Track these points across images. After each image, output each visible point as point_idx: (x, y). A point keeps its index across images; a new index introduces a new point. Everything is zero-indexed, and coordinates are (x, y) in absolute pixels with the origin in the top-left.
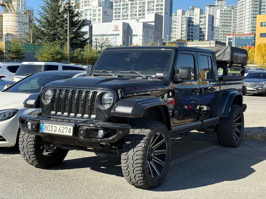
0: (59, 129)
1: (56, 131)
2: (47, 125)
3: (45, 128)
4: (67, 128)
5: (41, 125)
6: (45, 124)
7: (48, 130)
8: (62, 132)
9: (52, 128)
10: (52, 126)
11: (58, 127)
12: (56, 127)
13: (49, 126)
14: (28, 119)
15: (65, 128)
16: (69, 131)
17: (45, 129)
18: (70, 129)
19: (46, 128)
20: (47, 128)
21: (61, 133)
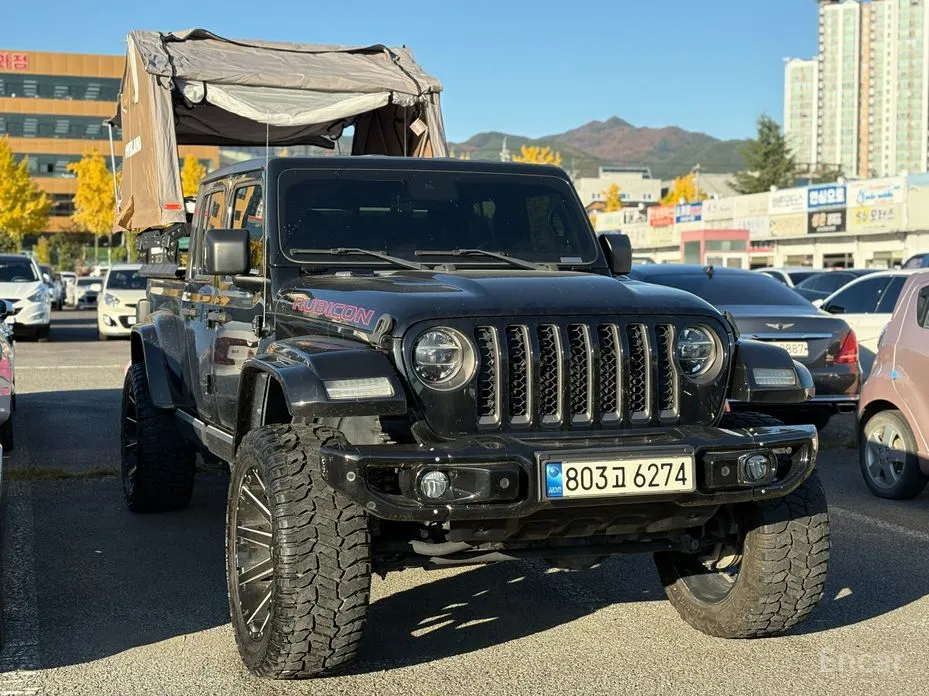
0: (638, 474)
1: (623, 485)
2: (579, 466)
3: (570, 479)
4: (671, 465)
5: (550, 469)
6: (565, 466)
7: (587, 485)
8: (651, 485)
9: (602, 475)
10: (604, 468)
11: (631, 465)
12: (623, 469)
13: (587, 472)
14: (437, 459)
15: (663, 465)
16: (680, 476)
17: (572, 484)
18: (682, 467)
19: (575, 479)
20: (579, 478)
21: (646, 489)
